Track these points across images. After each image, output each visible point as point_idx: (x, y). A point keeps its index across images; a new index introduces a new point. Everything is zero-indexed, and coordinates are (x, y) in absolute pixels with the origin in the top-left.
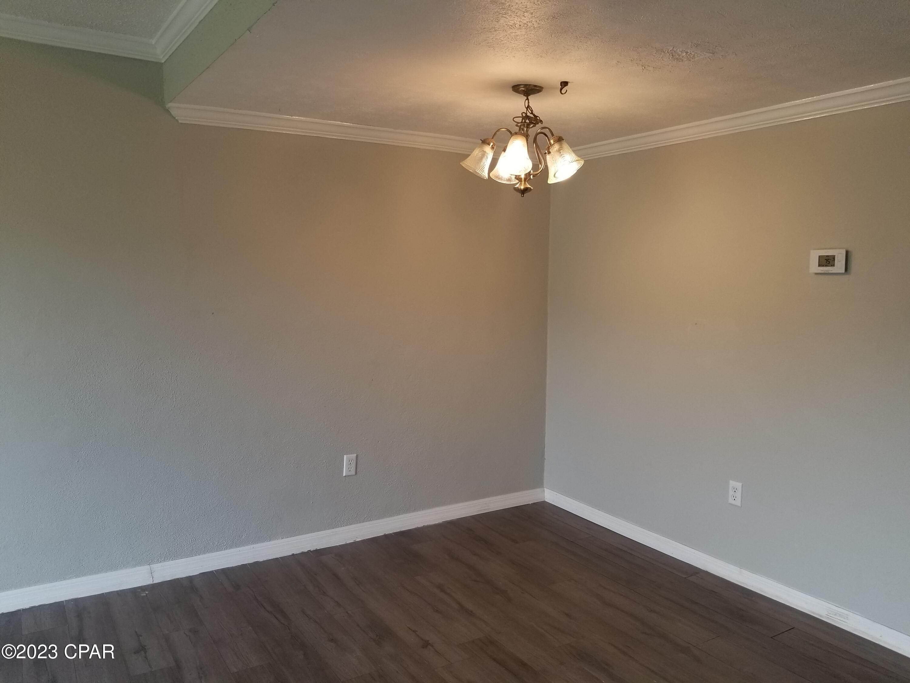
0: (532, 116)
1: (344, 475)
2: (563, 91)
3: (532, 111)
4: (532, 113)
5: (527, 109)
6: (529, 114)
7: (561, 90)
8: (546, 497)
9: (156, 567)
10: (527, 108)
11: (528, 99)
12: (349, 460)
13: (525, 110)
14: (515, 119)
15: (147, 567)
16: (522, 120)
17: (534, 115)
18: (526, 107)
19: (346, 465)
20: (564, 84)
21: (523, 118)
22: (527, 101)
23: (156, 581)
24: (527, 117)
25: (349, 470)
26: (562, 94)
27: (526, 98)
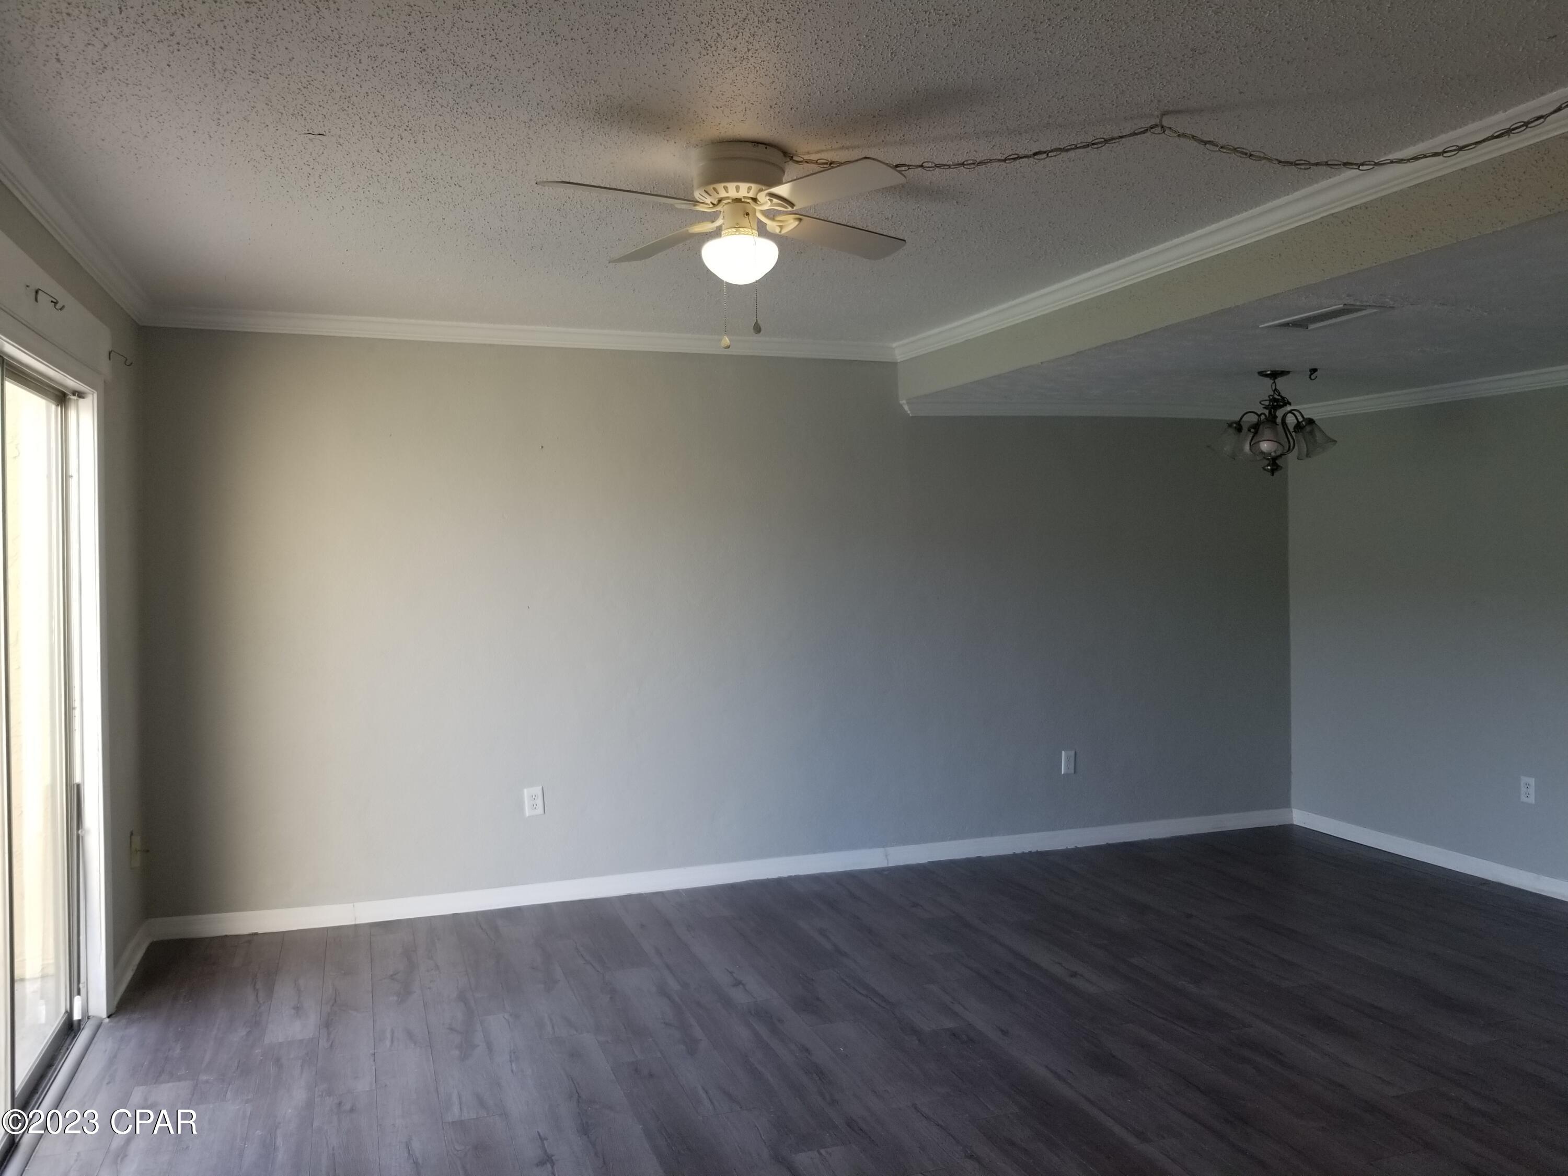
0: (1279, 397)
1: (1063, 773)
2: (1313, 377)
3: (1279, 393)
4: (1279, 395)
5: (1274, 393)
6: (1276, 396)
7: (1311, 375)
8: (1294, 819)
9: (891, 850)
10: (1274, 391)
11: (1274, 382)
12: (1068, 758)
13: (1272, 393)
14: (1262, 403)
15: (882, 850)
16: (1270, 403)
17: (1281, 396)
18: (1273, 389)
19: (1065, 760)
20: (1314, 371)
21: (1270, 400)
22: (1274, 385)
23: (891, 865)
24: (1275, 400)
25: (1067, 767)
26: (1311, 379)
27: (1272, 381)
